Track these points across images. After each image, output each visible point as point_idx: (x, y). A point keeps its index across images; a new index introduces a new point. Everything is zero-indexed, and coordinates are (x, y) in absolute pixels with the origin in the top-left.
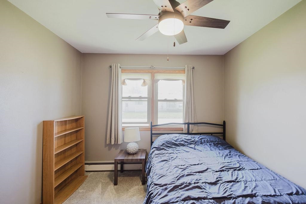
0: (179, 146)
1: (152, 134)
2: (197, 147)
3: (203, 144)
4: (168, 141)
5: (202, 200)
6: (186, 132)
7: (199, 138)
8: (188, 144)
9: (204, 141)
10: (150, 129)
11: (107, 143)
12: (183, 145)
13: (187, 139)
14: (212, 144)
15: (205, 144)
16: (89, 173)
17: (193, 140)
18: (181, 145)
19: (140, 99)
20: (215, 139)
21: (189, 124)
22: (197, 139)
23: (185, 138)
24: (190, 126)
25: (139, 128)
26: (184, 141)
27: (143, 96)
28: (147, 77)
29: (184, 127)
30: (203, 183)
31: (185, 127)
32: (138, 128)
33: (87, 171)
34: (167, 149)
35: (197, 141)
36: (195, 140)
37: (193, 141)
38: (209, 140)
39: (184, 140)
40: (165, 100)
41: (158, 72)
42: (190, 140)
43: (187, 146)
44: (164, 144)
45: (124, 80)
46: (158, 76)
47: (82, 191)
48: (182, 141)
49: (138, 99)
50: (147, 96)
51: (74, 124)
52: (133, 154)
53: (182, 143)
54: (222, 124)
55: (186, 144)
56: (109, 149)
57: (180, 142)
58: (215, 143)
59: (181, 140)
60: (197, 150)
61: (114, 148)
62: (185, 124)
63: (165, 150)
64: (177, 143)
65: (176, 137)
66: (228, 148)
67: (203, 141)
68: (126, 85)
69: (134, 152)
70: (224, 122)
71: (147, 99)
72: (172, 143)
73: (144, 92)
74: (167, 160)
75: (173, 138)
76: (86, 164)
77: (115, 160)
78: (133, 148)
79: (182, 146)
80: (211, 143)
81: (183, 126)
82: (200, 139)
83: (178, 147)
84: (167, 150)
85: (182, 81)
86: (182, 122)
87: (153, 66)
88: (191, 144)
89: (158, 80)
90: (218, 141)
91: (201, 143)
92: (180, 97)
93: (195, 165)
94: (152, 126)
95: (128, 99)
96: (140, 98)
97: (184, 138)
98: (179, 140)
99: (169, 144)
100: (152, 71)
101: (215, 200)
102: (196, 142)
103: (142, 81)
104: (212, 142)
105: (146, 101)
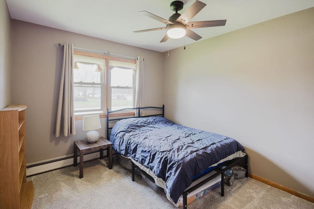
0: (141, 127)
1: (108, 120)
2: (155, 126)
4: (131, 124)
6: (137, 116)
10: (107, 116)
11: (57, 137)
13: (145, 121)
14: (163, 123)
15: (158, 123)
19: (93, 86)
20: (162, 119)
21: (139, 109)
22: (152, 120)
24: (141, 110)
25: (100, 115)
27: (96, 82)
28: (102, 63)
29: (135, 112)
32: (98, 115)
33: (28, 177)
35: (152, 122)
37: (149, 122)
38: (159, 120)
40: (118, 87)
41: (113, 59)
42: (147, 122)
43: (148, 126)
44: (129, 127)
45: (76, 63)
46: (112, 63)
48: (142, 123)
49: (91, 85)
50: (100, 83)
52: (96, 142)
53: (142, 124)
54: (162, 107)
55: (145, 125)
56: (56, 144)
58: (164, 121)
60: (157, 128)
62: (136, 108)
63: (133, 132)
64: (138, 125)
65: (135, 120)
67: (156, 121)
68: (78, 68)
70: (163, 106)
72: (135, 125)
74: (147, 138)
75: (133, 121)
78: (96, 136)
79: (144, 127)
82: (154, 120)
84: (135, 132)
85: (133, 70)
86: (132, 108)
88: (149, 124)
89: (113, 67)
91: (156, 123)
93: (168, 137)
94: (108, 113)
95: (78, 85)
96: (93, 84)
97: (142, 120)
98: (139, 123)
99: (133, 126)
100: (107, 58)
103: (97, 66)
104: (162, 121)
105: (99, 87)
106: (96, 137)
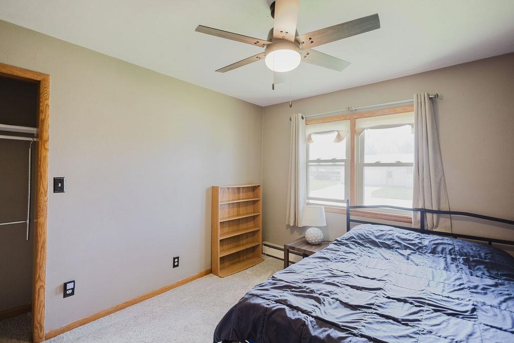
0: (379, 247)
1: (349, 221)
2: (415, 256)
3: (437, 255)
4: (362, 235)
5: (300, 312)
6: (419, 227)
7: (433, 242)
8: (399, 247)
9: (443, 250)
10: (346, 212)
11: (287, 224)
12: (389, 247)
13: (403, 238)
14: (461, 260)
15: (441, 255)
16: (268, 257)
17: (417, 241)
18: (385, 245)
19: (335, 163)
20: (479, 251)
21: (424, 212)
22: (426, 243)
23: (399, 235)
24: (429, 216)
26: (394, 240)
27: (338, 158)
28: (344, 127)
29: (413, 217)
30: (333, 298)
31: (415, 216)
34: (351, 246)
35: (426, 246)
36: (420, 243)
37: (414, 245)
38: (457, 249)
39: (394, 238)
40: (378, 164)
41: (361, 117)
42: (409, 242)
43: (396, 251)
44: (352, 237)
45: (310, 135)
46: (361, 123)
47: (249, 272)
48: (391, 239)
49: (331, 163)
50: (345, 158)
51: (251, 194)
53: (389, 242)
55: (396, 246)
56: (292, 233)
57: (384, 240)
58: (471, 259)
59: (390, 237)
60: (412, 261)
61: (297, 232)
62: (416, 210)
63: (347, 246)
64: (377, 240)
65: (381, 231)
66: (505, 278)
67: (440, 248)
68: (313, 142)
69: (313, 242)
71: (344, 163)
72: (368, 239)
73: (340, 151)
74: (328, 259)
75: (374, 231)
76: (265, 245)
77: (285, 246)
79: (385, 248)
80: (458, 257)
81: (411, 214)
82: (434, 244)
83: (376, 248)
84: (351, 248)
85: (410, 126)
86: (411, 207)
87: (350, 107)
88: (406, 248)
89: (363, 130)
90: (483, 257)
91: (433, 252)
92: (411, 158)
94: (349, 207)
95: (315, 164)
96: (334, 161)
97: (397, 235)
98: (384, 238)
99: (361, 239)
100: (352, 117)
101: (318, 320)
102: (421, 248)
103: (336, 133)
104: (463, 254)
105: (342, 165)
106: (313, 237)
